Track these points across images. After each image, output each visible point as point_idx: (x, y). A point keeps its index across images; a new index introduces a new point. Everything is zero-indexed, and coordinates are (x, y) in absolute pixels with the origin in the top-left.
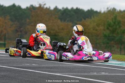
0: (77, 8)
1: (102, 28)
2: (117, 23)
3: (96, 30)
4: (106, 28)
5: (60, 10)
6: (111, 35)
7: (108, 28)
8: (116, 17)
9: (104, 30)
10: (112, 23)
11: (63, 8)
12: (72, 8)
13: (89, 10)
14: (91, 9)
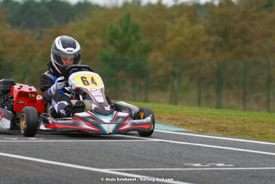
1: (99, 41)
2: (130, 30)
4: (107, 41)
6: (118, 57)
7: (111, 43)
8: (128, 17)
9: (104, 46)
10: (121, 31)
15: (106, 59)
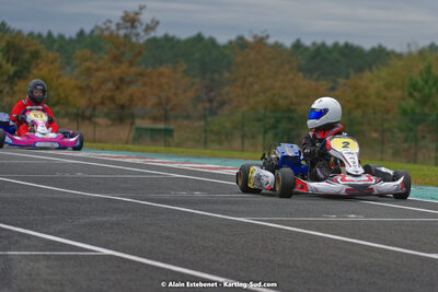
0: (346, 45)
1: (398, 93)
3: (385, 98)
4: (406, 93)
5: (307, 49)
7: (411, 95)
11: (314, 44)
12: (336, 45)
13: (373, 50)
14: (380, 46)
15: (404, 112)
